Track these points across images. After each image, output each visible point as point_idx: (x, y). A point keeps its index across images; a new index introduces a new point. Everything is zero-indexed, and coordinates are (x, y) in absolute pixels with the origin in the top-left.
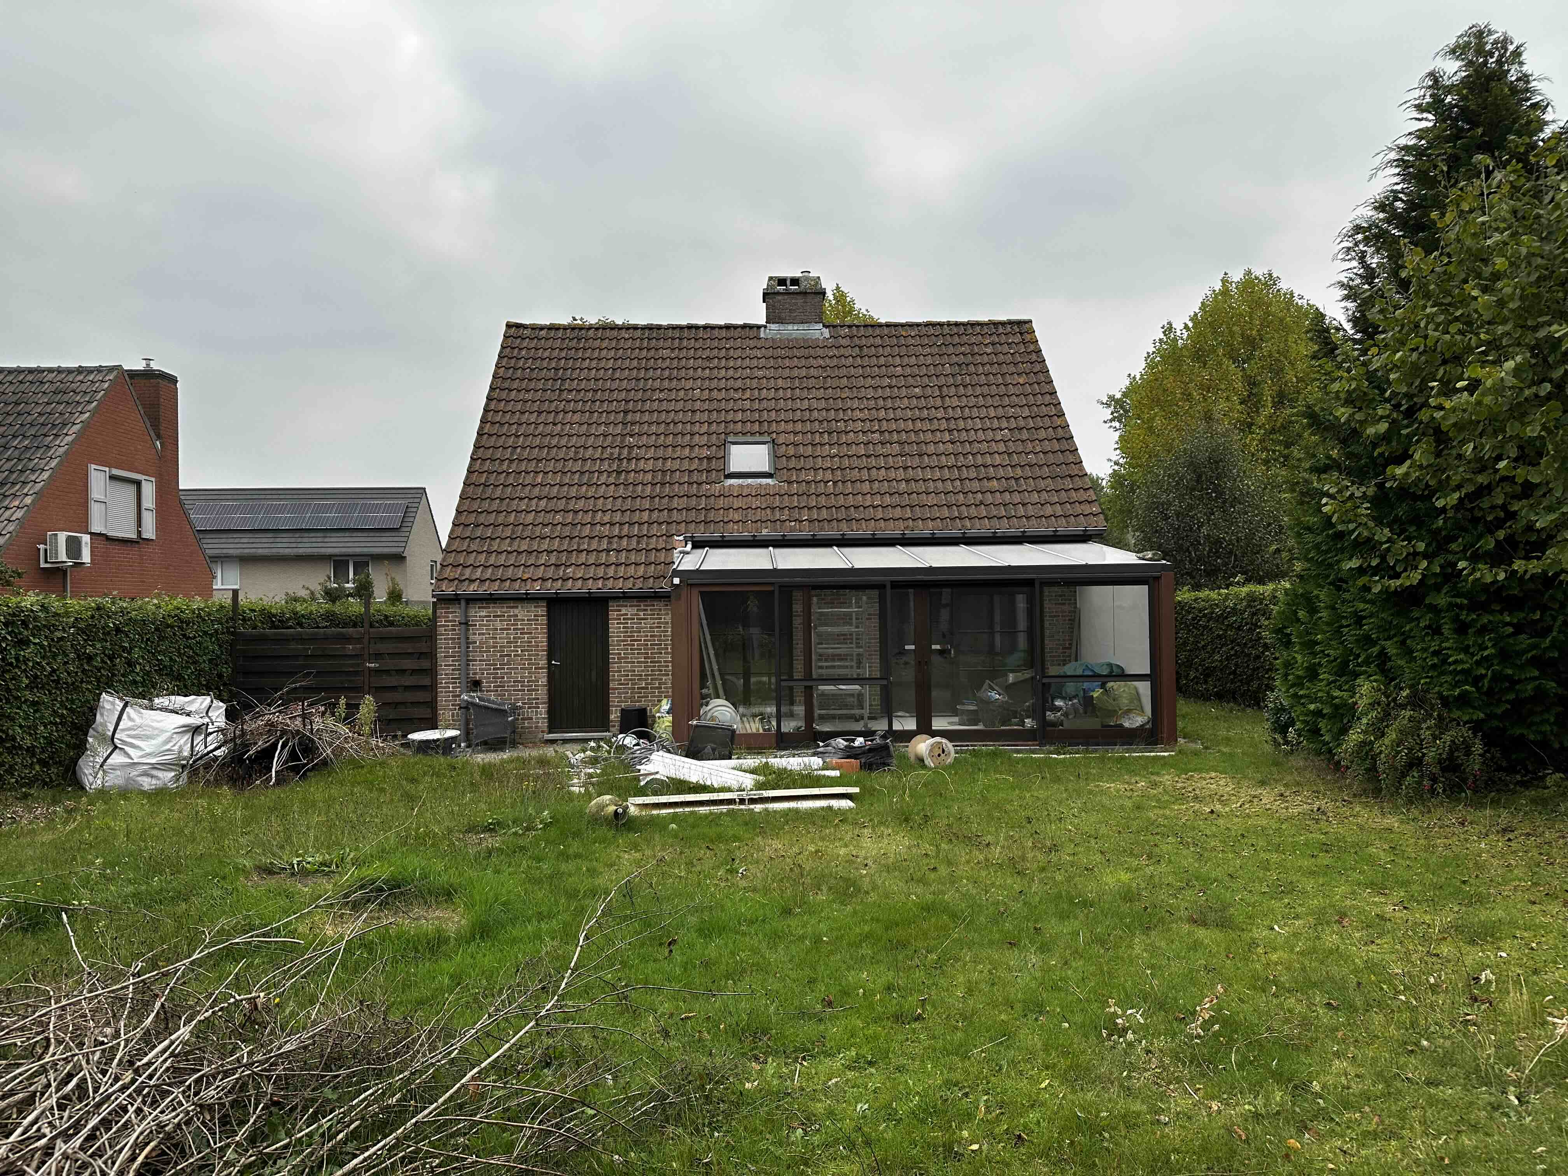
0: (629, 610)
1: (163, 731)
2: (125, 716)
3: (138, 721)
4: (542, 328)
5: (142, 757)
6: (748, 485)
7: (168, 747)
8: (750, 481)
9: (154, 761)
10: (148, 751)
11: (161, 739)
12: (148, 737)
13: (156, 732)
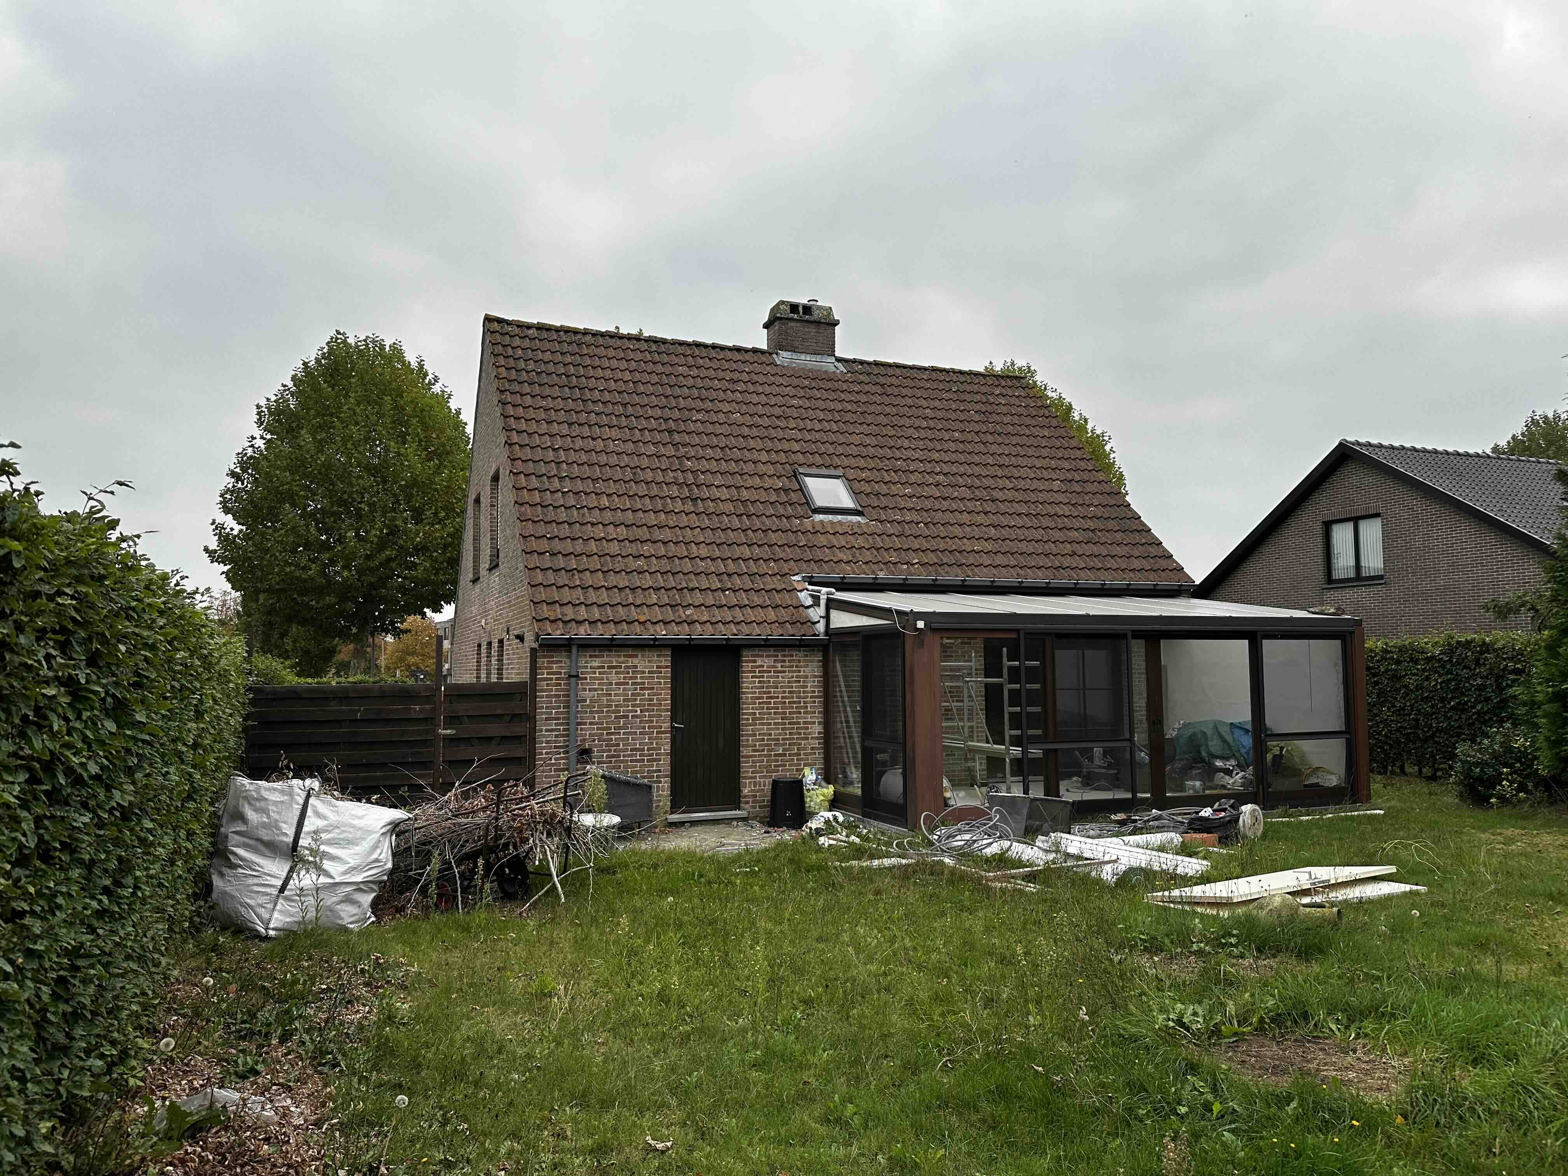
0: (765, 661)
1: (370, 832)
2: (309, 812)
3: (333, 817)
4: (529, 326)
5: (345, 873)
6: (840, 523)
7: (375, 856)
8: (840, 517)
9: (359, 878)
10: (353, 863)
11: (366, 845)
12: (349, 843)
13: (359, 834)
